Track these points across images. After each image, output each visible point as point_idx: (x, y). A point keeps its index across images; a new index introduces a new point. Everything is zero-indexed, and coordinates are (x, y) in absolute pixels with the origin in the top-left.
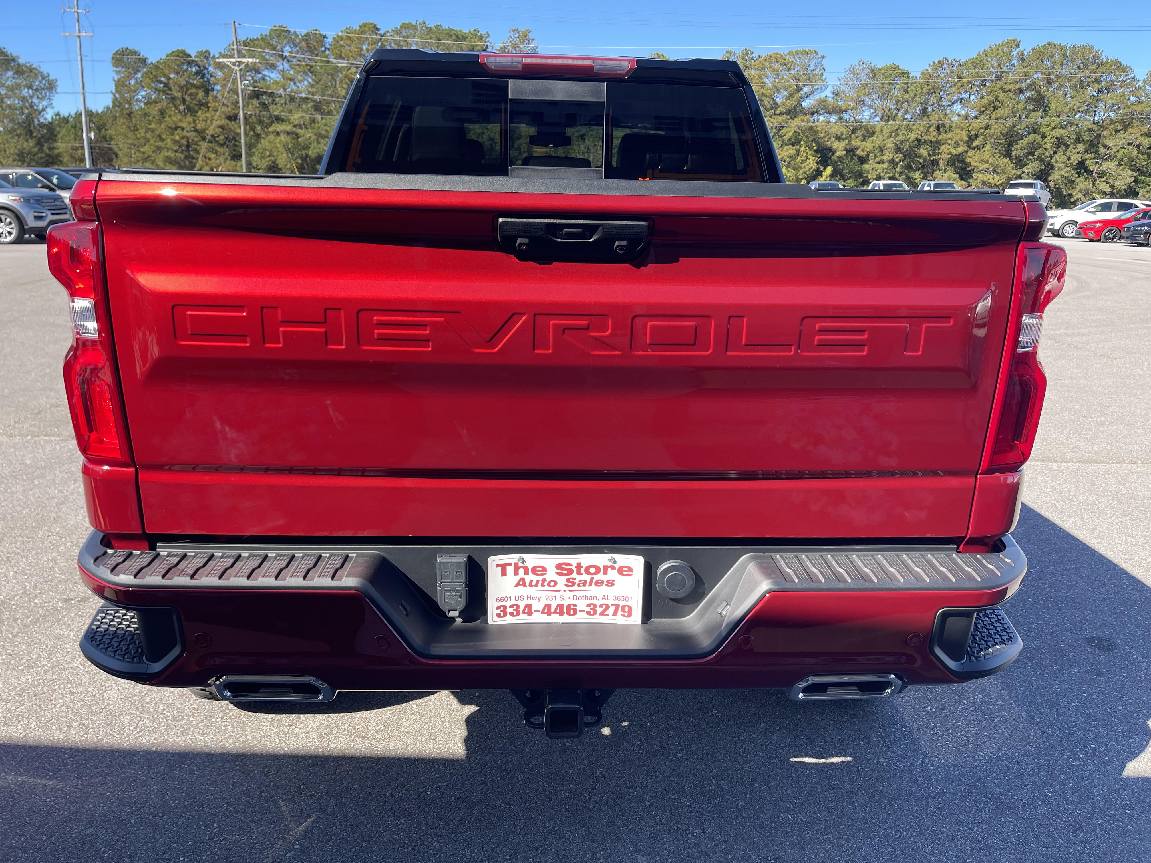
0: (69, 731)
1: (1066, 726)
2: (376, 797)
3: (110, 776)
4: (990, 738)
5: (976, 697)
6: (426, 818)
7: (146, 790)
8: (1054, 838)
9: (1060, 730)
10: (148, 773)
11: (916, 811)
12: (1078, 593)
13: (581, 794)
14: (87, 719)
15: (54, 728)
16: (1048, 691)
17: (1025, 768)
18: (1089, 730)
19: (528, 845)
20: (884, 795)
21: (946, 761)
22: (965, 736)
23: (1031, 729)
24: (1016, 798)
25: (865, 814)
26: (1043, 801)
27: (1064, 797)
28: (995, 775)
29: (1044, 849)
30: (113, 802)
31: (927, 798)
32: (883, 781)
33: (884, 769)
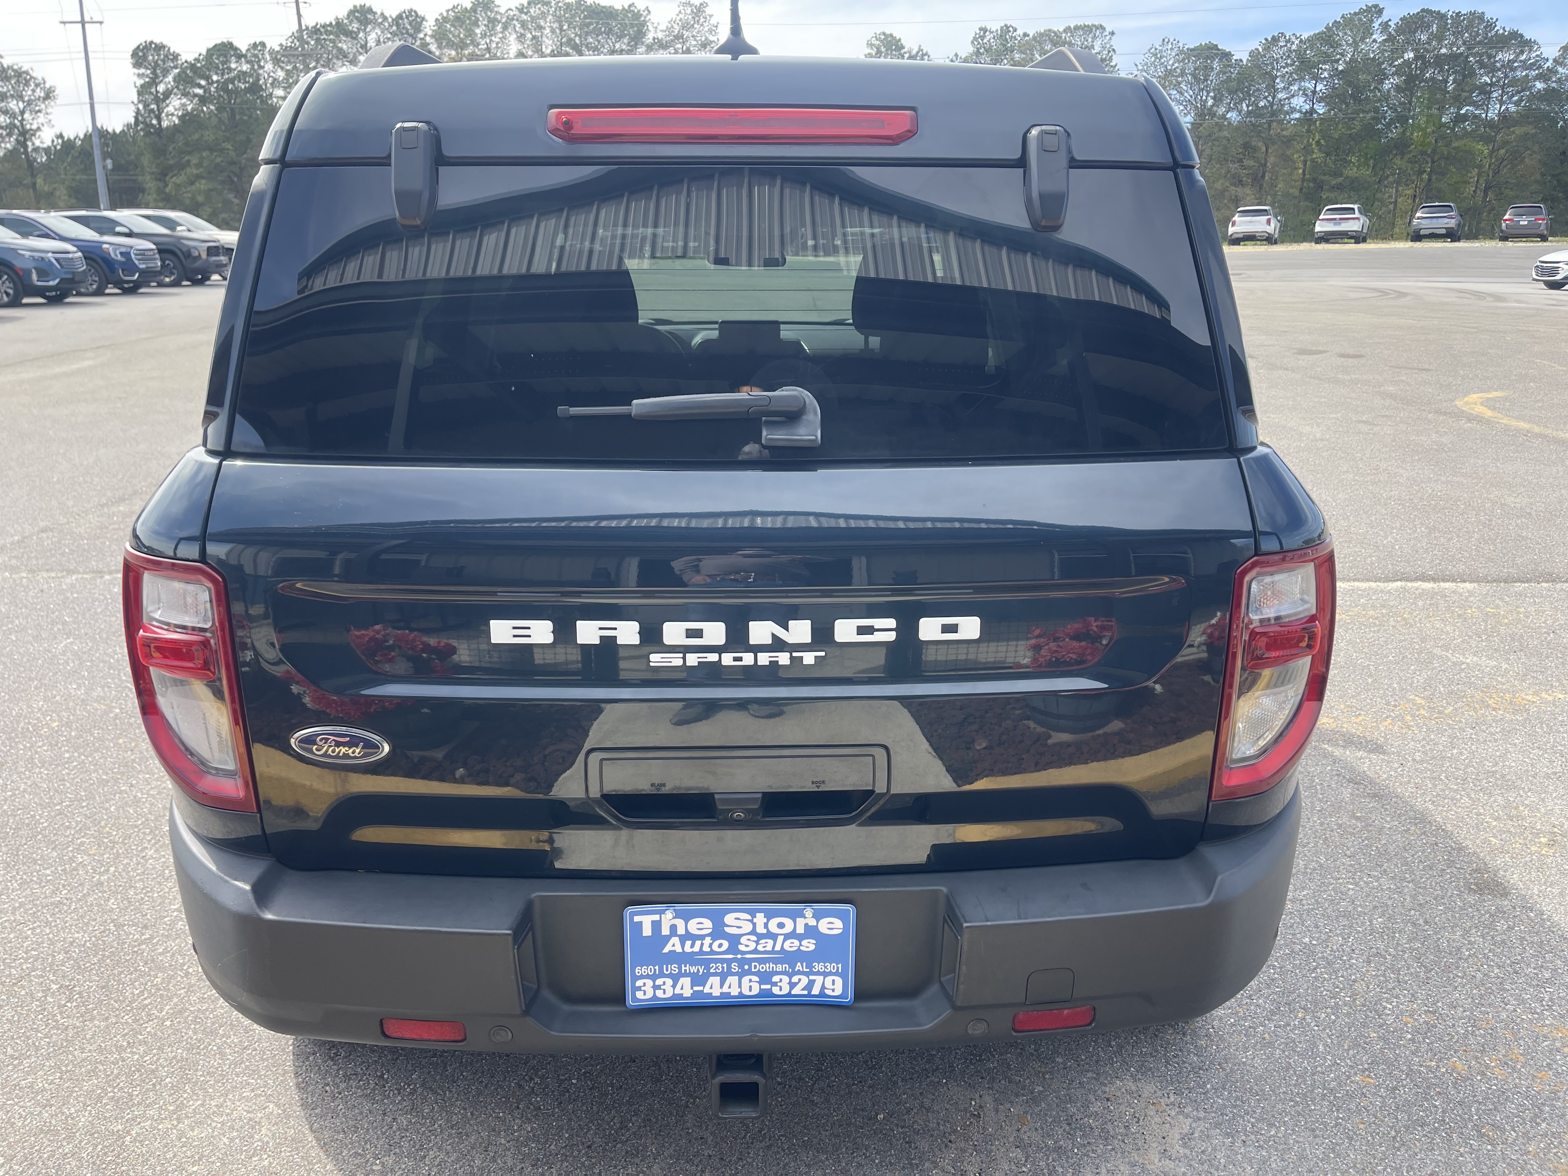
0: (45, 996)
1: (1508, 962)
2: (496, 1089)
3: (103, 1065)
4: (1399, 982)
5: (1375, 922)
6: (570, 1120)
7: (154, 1085)
8: (1503, 1131)
9: (1499, 967)
10: (158, 1059)
11: (1298, 1094)
12: (1510, 767)
13: (800, 1079)
14: (70, 981)
15: (23, 993)
16: (1478, 910)
17: (1454, 1025)
18: (1542, 966)
19: (722, 1159)
20: (1248, 1071)
21: (1338, 1017)
22: (1363, 980)
23: (1458, 968)
24: (1444, 1070)
25: (1222, 1099)
26: (1483, 1074)
27: (1514, 1068)
28: (1409, 1036)
29: (1489, 1147)
30: (107, 1104)
31: (1313, 1074)
32: (1246, 1049)
33: (1247, 1031)
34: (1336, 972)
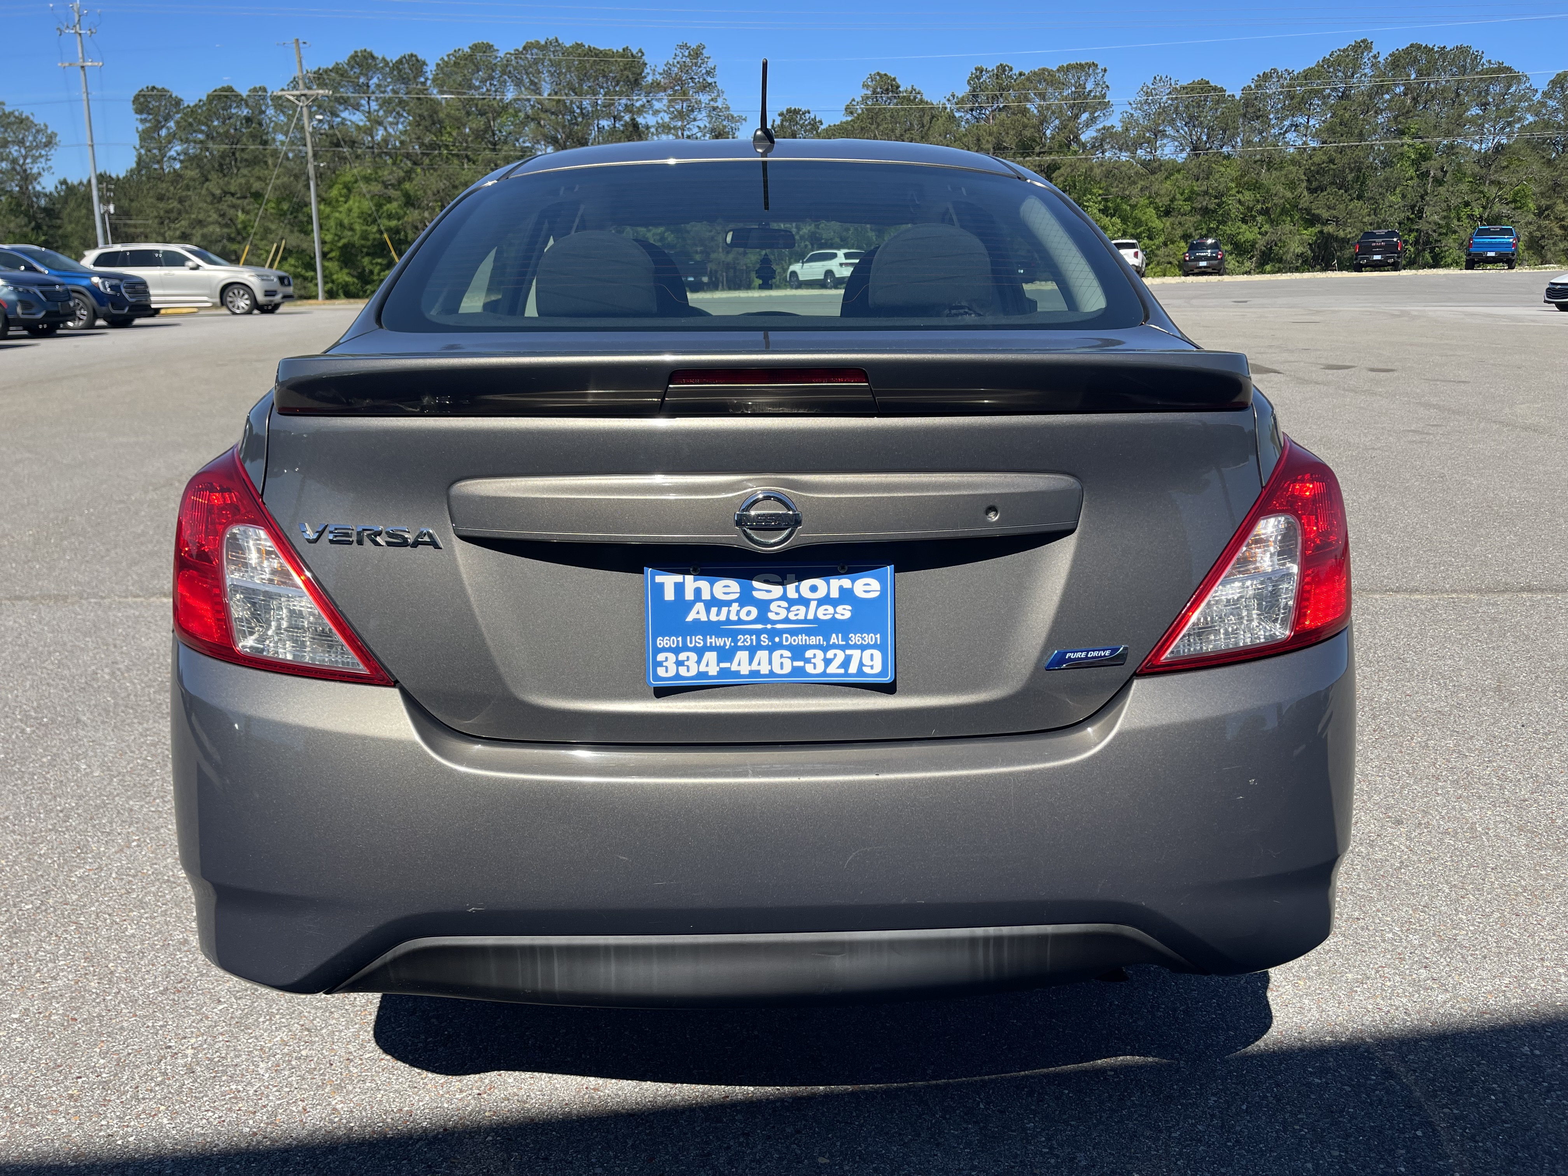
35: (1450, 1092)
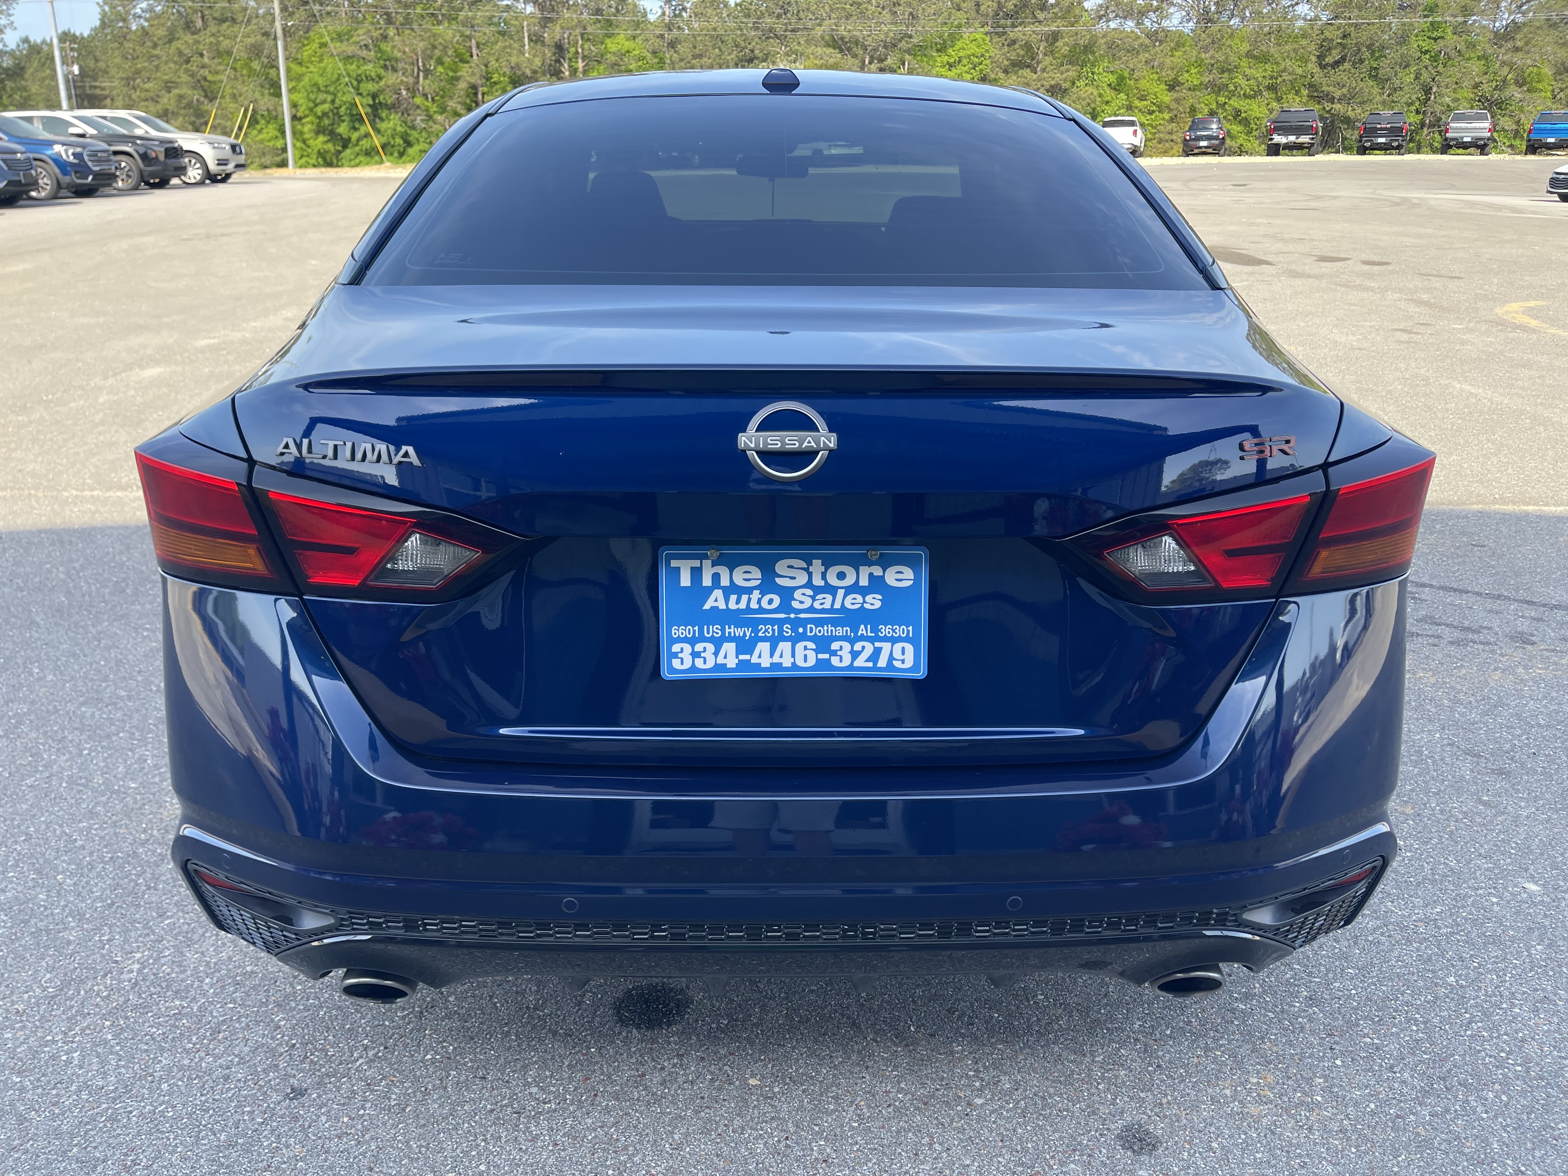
34: (1495, 1027)
35: (1372, 1020)
